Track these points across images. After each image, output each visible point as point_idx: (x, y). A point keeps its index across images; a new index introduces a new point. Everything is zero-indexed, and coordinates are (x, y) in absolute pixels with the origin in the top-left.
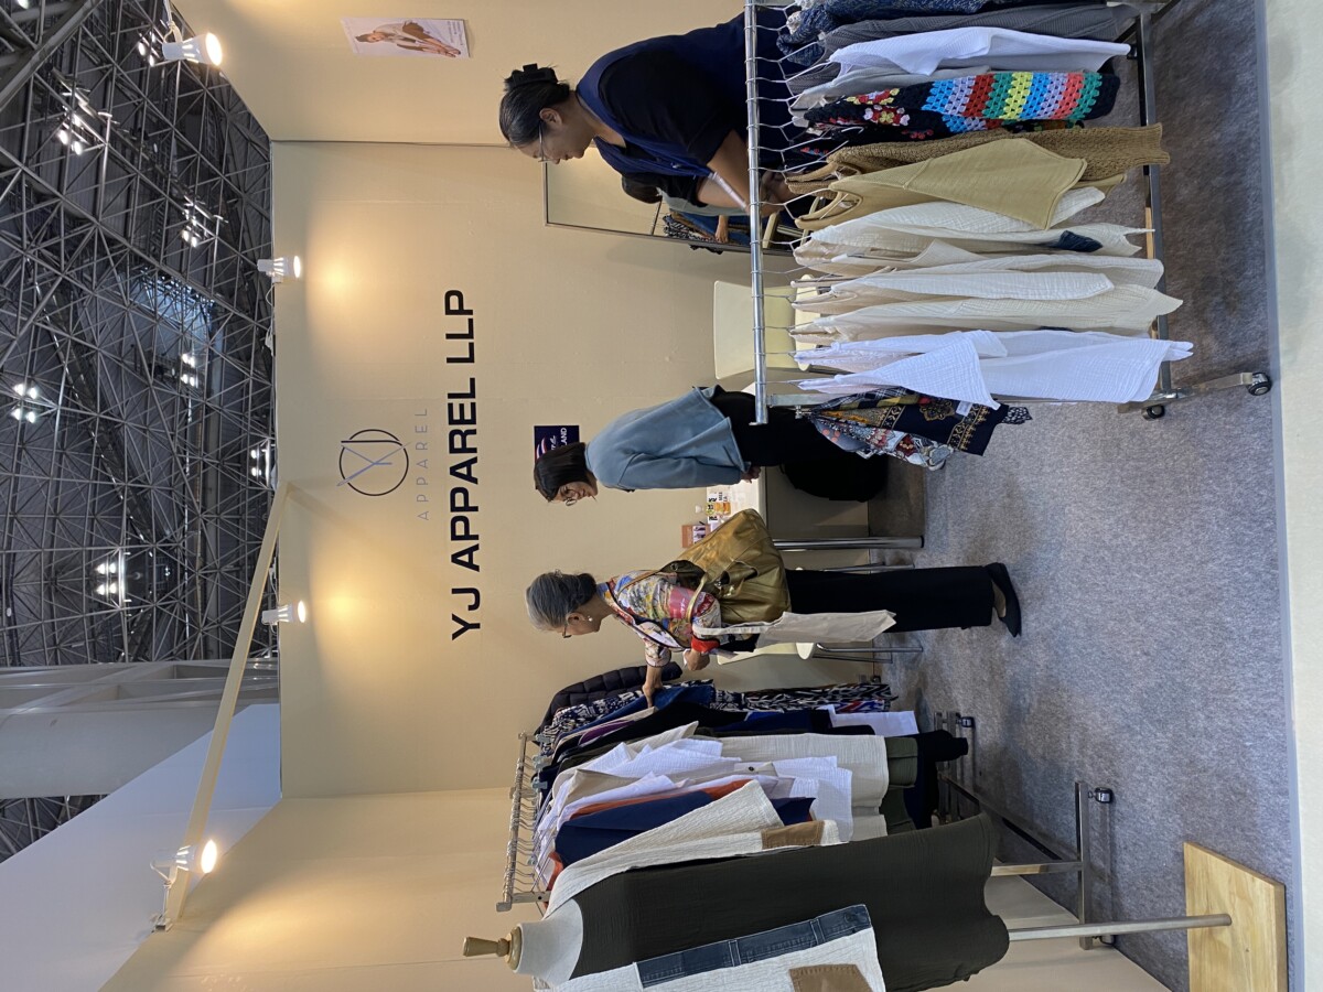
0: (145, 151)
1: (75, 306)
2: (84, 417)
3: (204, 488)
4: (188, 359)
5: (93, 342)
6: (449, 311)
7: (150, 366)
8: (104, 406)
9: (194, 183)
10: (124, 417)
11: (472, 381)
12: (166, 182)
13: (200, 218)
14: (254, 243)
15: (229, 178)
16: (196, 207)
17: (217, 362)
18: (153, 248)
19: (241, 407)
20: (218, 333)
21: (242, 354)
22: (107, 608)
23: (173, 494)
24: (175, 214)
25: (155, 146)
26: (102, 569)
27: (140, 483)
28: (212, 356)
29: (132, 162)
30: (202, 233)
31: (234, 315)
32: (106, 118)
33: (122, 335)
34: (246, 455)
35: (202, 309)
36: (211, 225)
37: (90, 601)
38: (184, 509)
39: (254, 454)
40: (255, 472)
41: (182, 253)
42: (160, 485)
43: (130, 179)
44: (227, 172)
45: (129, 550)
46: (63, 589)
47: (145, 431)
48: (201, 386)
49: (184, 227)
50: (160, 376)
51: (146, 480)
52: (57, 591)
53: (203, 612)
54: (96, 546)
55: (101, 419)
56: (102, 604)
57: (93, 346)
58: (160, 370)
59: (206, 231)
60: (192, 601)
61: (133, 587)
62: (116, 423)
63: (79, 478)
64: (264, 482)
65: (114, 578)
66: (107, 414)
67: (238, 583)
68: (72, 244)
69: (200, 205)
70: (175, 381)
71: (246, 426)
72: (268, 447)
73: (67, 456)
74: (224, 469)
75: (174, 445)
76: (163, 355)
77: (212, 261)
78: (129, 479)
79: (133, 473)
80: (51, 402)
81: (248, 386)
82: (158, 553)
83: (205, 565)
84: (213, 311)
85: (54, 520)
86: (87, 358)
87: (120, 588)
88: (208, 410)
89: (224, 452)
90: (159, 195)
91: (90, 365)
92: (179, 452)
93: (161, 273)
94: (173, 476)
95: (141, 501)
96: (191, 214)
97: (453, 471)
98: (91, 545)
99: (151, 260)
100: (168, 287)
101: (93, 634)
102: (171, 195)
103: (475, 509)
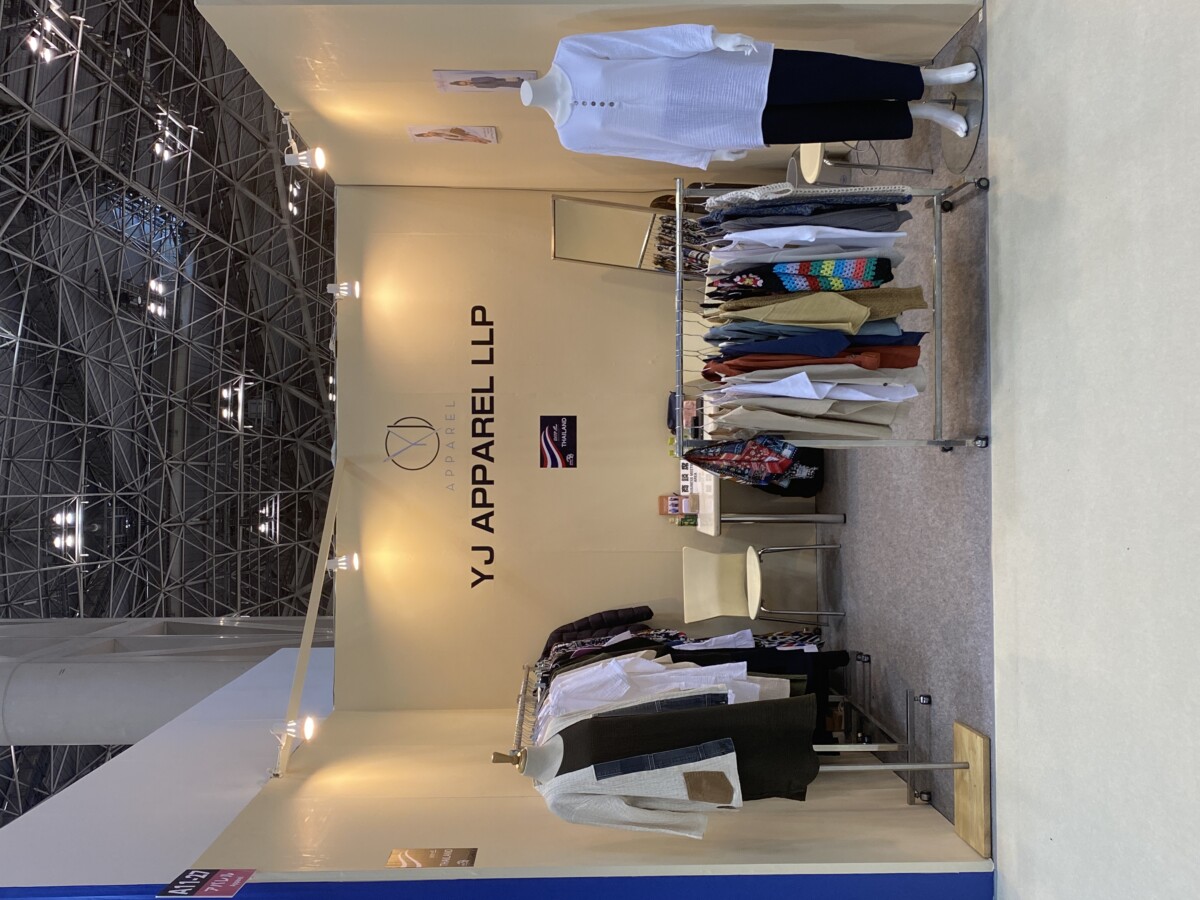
0: (118, 56)
1: (38, 228)
2: (46, 349)
3: (169, 431)
4: (156, 286)
5: (55, 266)
6: (474, 323)
7: (115, 293)
8: (65, 338)
9: (167, 89)
10: (85, 350)
11: (492, 379)
12: (139, 91)
13: (173, 128)
14: (231, 158)
15: (204, 83)
16: (170, 117)
17: (187, 289)
18: (122, 163)
19: (213, 341)
20: (188, 257)
21: (214, 280)
22: (63, 563)
23: (136, 436)
24: (146, 124)
25: (128, 50)
26: (59, 519)
27: (100, 423)
28: (181, 280)
29: (102, 68)
30: (174, 146)
31: (207, 236)
32: (79, 22)
33: (85, 260)
34: (217, 393)
35: (171, 230)
36: (185, 136)
37: (43, 553)
38: (147, 453)
39: (226, 394)
40: (226, 413)
41: (152, 167)
42: (122, 426)
43: (100, 88)
44: (203, 77)
45: (87, 498)
46: (16, 540)
47: (106, 365)
48: (169, 316)
49: (155, 139)
50: (125, 304)
51: (107, 420)
52: (9, 541)
53: (166, 570)
54: (51, 493)
55: (61, 351)
56: (59, 557)
57: (55, 272)
58: (126, 298)
59: (180, 143)
60: (154, 559)
61: (91, 540)
62: (77, 356)
63: (35, 417)
64: (236, 425)
65: (71, 529)
66: (67, 347)
67: (204, 539)
68: (38, 161)
69: (174, 115)
70: (141, 310)
71: (218, 363)
72: (241, 386)
73: (24, 392)
74: (191, 410)
75: (139, 383)
76: (129, 281)
77: (184, 176)
78: (89, 420)
79: (93, 413)
80: (10, 333)
81: (220, 317)
82: (118, 502)
83: (169, 517)
84: (184, 231)
85: (9, 463)
86: (48, 283)
87: (76, 541)
88: (177, 343)
89: (193, 391)
90: (130, 105)
91: (52, 292)
92: (143, 390)
93: (130, 190)
94: (135, 416)
95: (100, 444)
96: (164, 124)
97: (475, 451)
98: (46, 492)
99: (120, 176)
100: (136, 205)
101: (46, 592)
102: (143, 105)
103: (491, 482)
